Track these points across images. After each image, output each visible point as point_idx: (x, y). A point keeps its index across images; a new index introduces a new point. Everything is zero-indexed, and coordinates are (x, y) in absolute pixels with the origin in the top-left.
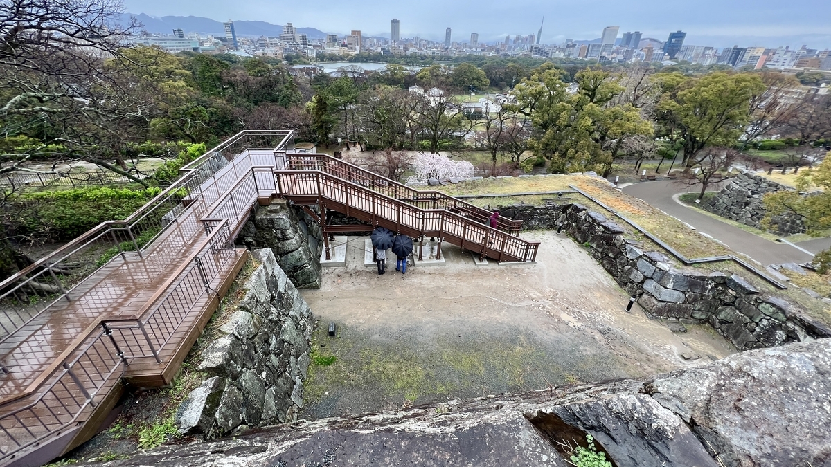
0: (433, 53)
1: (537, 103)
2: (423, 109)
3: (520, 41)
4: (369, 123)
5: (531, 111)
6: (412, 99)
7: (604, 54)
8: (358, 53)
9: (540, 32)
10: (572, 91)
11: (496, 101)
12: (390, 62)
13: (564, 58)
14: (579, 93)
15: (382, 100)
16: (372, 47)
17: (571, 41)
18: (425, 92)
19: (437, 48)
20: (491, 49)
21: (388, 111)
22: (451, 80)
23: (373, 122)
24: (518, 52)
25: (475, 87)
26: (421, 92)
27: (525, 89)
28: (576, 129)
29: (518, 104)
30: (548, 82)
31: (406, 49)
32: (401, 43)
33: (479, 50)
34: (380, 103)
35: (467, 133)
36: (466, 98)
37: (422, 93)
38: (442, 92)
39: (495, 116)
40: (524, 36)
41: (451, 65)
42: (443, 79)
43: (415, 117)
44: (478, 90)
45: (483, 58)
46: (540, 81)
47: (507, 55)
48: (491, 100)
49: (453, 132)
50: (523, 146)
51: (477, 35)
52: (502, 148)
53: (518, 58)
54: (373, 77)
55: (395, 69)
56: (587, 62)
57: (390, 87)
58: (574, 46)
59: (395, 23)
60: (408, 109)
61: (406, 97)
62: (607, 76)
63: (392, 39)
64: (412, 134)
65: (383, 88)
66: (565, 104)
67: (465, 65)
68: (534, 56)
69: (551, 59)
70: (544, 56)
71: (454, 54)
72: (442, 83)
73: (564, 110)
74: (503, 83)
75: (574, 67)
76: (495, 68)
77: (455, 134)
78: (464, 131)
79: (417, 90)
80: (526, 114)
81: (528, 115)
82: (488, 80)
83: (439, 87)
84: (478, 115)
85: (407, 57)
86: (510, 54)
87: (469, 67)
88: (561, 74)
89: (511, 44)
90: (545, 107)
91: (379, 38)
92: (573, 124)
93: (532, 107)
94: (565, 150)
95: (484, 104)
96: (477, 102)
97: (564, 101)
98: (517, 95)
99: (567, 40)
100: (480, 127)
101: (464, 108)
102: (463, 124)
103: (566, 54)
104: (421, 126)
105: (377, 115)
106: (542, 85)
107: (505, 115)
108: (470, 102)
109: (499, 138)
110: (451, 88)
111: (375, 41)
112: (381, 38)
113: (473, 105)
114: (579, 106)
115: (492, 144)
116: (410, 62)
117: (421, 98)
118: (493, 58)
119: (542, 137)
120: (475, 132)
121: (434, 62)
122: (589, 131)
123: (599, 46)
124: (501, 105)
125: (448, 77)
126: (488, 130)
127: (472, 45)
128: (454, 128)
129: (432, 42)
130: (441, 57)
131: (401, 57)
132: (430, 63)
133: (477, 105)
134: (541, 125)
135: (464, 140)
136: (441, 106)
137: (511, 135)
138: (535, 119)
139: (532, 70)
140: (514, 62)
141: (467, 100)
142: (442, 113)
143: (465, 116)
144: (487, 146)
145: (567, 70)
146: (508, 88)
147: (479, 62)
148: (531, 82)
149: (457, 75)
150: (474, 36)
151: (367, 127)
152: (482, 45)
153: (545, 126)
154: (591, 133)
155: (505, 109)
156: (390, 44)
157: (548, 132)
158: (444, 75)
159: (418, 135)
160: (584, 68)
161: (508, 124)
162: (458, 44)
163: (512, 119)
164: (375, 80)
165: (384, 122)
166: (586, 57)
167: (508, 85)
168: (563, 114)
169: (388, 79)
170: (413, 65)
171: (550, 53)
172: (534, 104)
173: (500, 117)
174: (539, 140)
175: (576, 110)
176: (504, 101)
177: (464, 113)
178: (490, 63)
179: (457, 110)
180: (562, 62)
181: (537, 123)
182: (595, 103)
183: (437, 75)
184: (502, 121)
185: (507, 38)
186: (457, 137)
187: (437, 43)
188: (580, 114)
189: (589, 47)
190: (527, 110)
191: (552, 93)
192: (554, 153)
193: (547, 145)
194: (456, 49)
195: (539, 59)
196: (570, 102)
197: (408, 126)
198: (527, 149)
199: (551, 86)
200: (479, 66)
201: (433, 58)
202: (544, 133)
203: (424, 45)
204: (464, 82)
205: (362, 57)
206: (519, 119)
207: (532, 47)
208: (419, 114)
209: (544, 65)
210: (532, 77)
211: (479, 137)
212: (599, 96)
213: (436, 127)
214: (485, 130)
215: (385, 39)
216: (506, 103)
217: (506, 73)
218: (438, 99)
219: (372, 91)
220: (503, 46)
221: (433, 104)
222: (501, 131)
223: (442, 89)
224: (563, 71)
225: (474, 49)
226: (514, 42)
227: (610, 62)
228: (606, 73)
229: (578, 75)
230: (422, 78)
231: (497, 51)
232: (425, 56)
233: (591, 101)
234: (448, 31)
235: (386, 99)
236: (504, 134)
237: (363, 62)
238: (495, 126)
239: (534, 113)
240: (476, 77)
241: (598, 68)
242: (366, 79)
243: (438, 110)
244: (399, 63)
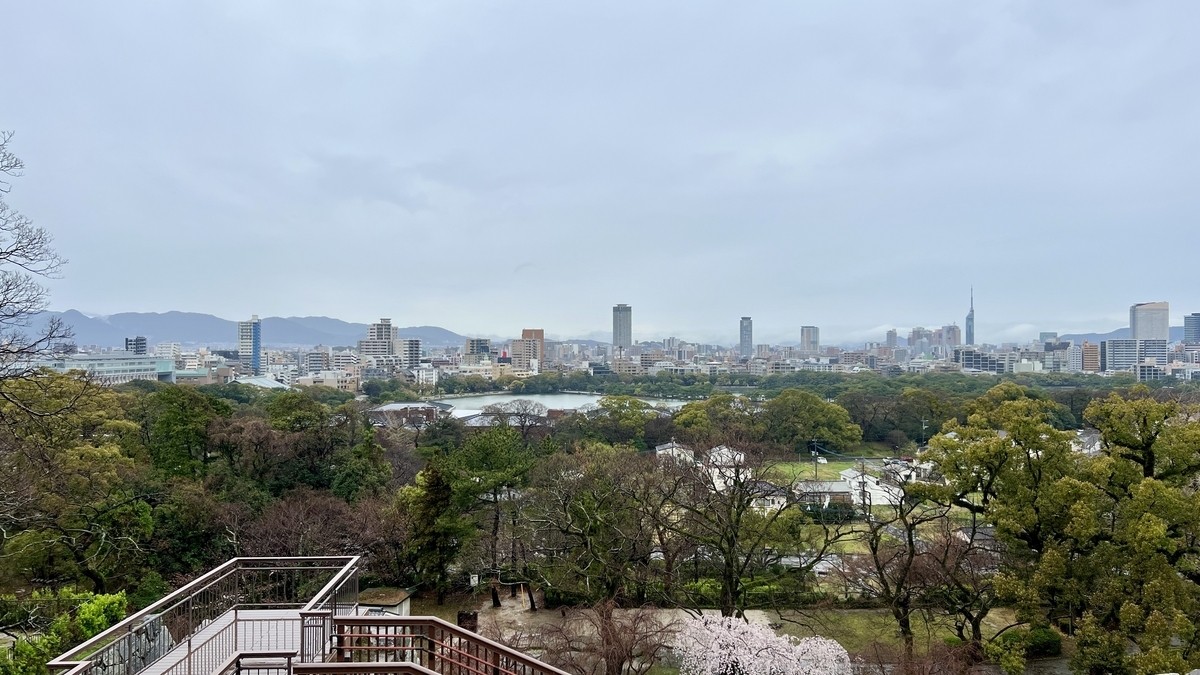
0: (713, 370)
1: (997, 480)
2: (694, 498)
3: (925, 340)
4: (554, 535)
5: (985, 501)
6: (666, 474)
7: (1148, 361)
8: (536, 373)
9: (970, 319)
10: (1086, 448)
11: (886, 478)
12: (609, 392)
13: (1046, 372)
14: (1109, 454)
15: (589, 478)
16: (568, 360)
17: (1054, 335)
18: (697, 456)
19: (721, 360)
20: (854, 357)
21: (604, 504)
22: (761, 427)
23: (566, 532)
24: (924, 363)
25: (825, 444)
26: (688, 456)
27: (958, 446)
28: (1125, 548)
29: (948, 482)
30: (1015, 428)
31: (647, 362)
32: (636, 350)
33: (825, 361)
34: (585, 484)
35: (819, 559)
36: (805, 470)
37: (689, 459)
38: (741, 457)
39: (888, 514)
40: (933, 329)
41: (757, 395)
42: (743, 427)
43: (674, 518)
44: (833, 450)
45: (838, 378)
46: (997, 427)
47: (897, 370)
48: (873, 473)
49: (780, 556)
50: (984, 596)
51: (815, 330)
52: (922, 599)
53: (927, 376)
54: (568, 423)
55: (622, 407)
56: (1108, 380)
57: (608, 447)
58: (1065, 346)
59: (622, 313)
60: (657, 499)
61: (650, 470)
62: (1170, 413)
63: (615, 344)
64: (669, 563)
65: (593, 448)
66: (1075, 481)
67: (794, 393)
68: (967, 371)
69: (1011, 376)
70: (992, 369)
71: (763, 370)
72: (739, 435)
73: (1078, 496)
74: (897, 433)
75: (1078, 392)
76: (870, 401)
77: (785, 561)
78: (810, 554)
79: (676, 452)
80: (974, 509)
81: (980, 510)
82: (858, 426)
83: (730, 445)
84: (842, 512)
85: (651, 380)
86: (904, 367)
87: (804, 398)
88: (1046, 410)
89: (903, 346)
90: (1023, 491)
91: (584, 345)
92: (1116, 534)
93: (987, 490)
94: (1109, 605)
95: (855, 484)
96: (836, 480)
97: (1071, 475)
98: (938, 461)
99: (1043, 335)
100: (852, 543)
101: (803, 495)
102: (804, 535)
103: (1049, 363)
104: (690, 542)
105: (577, 514)
106: (1003, 435)
107: (917, 511)
108: (816, 480)
109: (909, 572)
110: (764, 446)
111: (576, 349)
112: (590, 343)
113: (826, 487)
114: (1118, 487)
115: (893, 589)
116: (657, 391)
117: (688, 471)
118: (861, 378)
119: (1034, 569)
120: (840, 555)
121: (716, 388)
122: (1165, 552)
123: (1130, 344)
124: (901, 485)
125: (752, 421)
126: (874, 550)
127: (806, 351)
128: (780, 545)
129: (708, 347)
130: (733, 377)
131: (636, 381)
132: (705, 392)
133: (837, 487)
134: (1023, 536)
135: (814, 578)
136: (741, 493)
137: (943, 563)
138: (1002, 521)
139: (968, 402)
140: (918, 384)
141: (807, 475)
142: (744, 506)
143: (807, 514)
144: (880, 596)
145: (1060, 399)
146: (913, 444)
147: (827, 387)
148: (969, 429)
149: (776, 415)
150: (809, 333)
151: (549, 544)
152: (831, 350)
153: (1034, 539)
154: (1174, 558)
155: (913, 496)
156: (609, 353)
157: (1046, 556)
158: (744, 417)
159: (684, 564)
160: (1103, 395)
161: (928, 535)
162: (772, 350)
163: (936, 521)
164: (572, 431)
165: (593, 531)
166: (1103, 368)
167: (910, 437)
168: (1077, 506)
169: (605, 429)
170: (665, 397)
171: (1006, 362)
172: (990, 483)
173: (902, 517)
174: (1025, 576)
175: (1112, 496)
176: (908, 477)
177: (803, 508)
178: (857, 388)
179: (783, 500)
180: (1039, 379)
181: (1008, 531)
182: (1161, 477)
183: (726, 418)
184: (910, 528)
185: (891, 335)
186: (791, 571)
187: (720, 349)
188: (1126, 506)
189: (1102, 350)
190: (976, 498)
191: (1032, 454)
192: (1080, 616)
193: (1053, 591)
194: (768, 360)
195: (982, 378)
196: (1088, 477)
197: (657, 541)
198: (996, 602)
199: (1027, 438)
200: (829, 395)
201: (713, 380)
202: (1037, 558)
203: (691, 354)
204: (795, 433)
205: (545, 382)
206: (958, 520)
207: (957, 352)
208: (683, 511)
209: (994, 390)
210: (970, 418)
211: (852, 569)
212: (1167, 461)
213: (731, 542)
214: (867, 551)
215: (598, 344)
216: (913, 480)
217: (902, 411)
218: (731, 473)
219: (566, 456)
220: (880, 348)
221: (719, 485)
222: (913, 553)
223: (740, 449)
224: (1050, 403)
225: (813, 361)
226: (911, 341)
227: (1171, 380)
228: (1167, 405)
229: (1090, 411)
230: (687, 424)
231: (871, 361)
232: (694, 377)
233: (1148, 472)
234: (746, 325)
235: (600, 474)
236: (923, 562)
237: (545, 392)
238: (893, 541)
239: (995, 506)
240: (823, 420)
241: (1141, 394)
242: (552, 430)
243: (732, 499)
244: (631, 393)
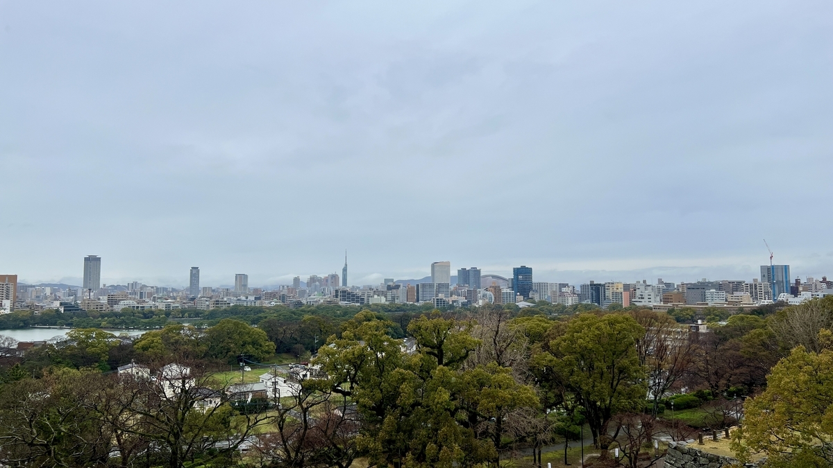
0: (168, 306)
1: (359, 373)
2: (149, 405)
3: (317, 283)
4: (20, 448)
5: (352, 388)
6: (125, 389)
7: (441, 296)
8: (8, 311)
9: (345, 270)
10: (408, 349)
11: (291, 378)
12: (78, 326)
13: (387, 303)
14: (420, 352)
15: (56, 397)
16: (40, 301)
17: (392, 280)
18: (152, 373)
19: (175, 298)
20: (271, 295)
21: (68, 418)
22: (204, 348)
23: (31, 445)
24: (317, 298)
25: (250, 357)
26: (145, 373)
27: (336, 353)
28: (429, 410)
29: (329, 377)
30: (370, 339)
31: (113, 301)
32: (104, 291)
33: (252, 298)
34: (50, 403)
35: (243, 440)
36: (236, 376)
37: (146, 375)
38: (187, 371)
39: (291, 402)
40: (322, 276)
41: (202, 324)
42: (189, 348)
43: (131, 422)
44: (256, 361)
45: (260, 310)
46: (360, 339)
47: (300, 304)
48: (282, 375)
49: (214, 442)
50: (350, 451)
51: (245, 277)
52: (312, 459)
53: (318, 307)
54: (37, 353)
55: (88, 337)
56: (420, 307)
57: (75, 371)
58: (397, 287)
59: (92, 263)
60: (115, 408)
61: (111, 387)
62: (451, 326)
63: (85, 286)
64: (125, 458)
65: (60, 372)
66: (402, 370)
67: (228, 322)
68: (342, 303)
69: (368, 306)
70: (357, 302)
71: (206, 305)
72: (186, 355)
73: (404, 380)
74: (298, 346)
75: (405, 315)
76: (282, 325)
77: (218, 445)
78: (237, 437)
79: (134, 370)
80: (345, 394)
81: (348, 394)
82: (273, 343)
83: (180, 362)
84: (261, 404)
85: (116, 315)
86: (304, 302)
87: (236, 324)
88: (388, 327)
89: (304, 287)
90: (374, 379)
91: (55, 288)
92: (424, 402)
93: (353, 381)
94: (420, 447)
95: (269, 383)
96: (257, 382)
97: (400, 366)
98: (324, 363)
99: (386, 280)
100: (266, 426)
101: (233, 395)
102: (232, 424)
103: (389, 298)
104: (144, 439)
105: (43, 429)
106: (363, 344)
107: (310, 398)
108: (243, 383)
109: (304, 442)
110: (205, 361)
111: (48, 291)
112: (62, 286)
113: (249, 387)
114: (425, 372)
115: (293, 455)
116: (121, 323)
117: (143, 386)
118: (276, 309)
119: (379, 429)
120: (258, 435)
121: (170, 320)
122: (449, 410)
123: (431, 286)
124: (300, 382)
125: (197, 343)
126: (281, 429)
127: (239, 291)
128: (215, 433)
129: (165, 289)
130: (183, 312)
131: (103, 316)
132: (160, 323)
133: (257, 387)
134: (373, 408)
135: (238, 455)
136: (186, 398)
137: (325, 432)
138: (361, 400)
139: (342, 323)
140: (313, 312)
141: (236, 380)
142: (188, 407)
143: (235, 408)
144: (284, 461)
145: (395, 320)
146: (309, 353)
147: (253, 316)
148: (343, 341)
149: (215, 338)
150: (241, 278)
151: (13, 456)
152: (256, 290)
153: (379, 410)
154: (453, 414)
155: (308, 388)
156: (79, 294)
157: (386, 420)
158: (190, 341)
159: (138, 458)
160: (417, 317)
161: (316, 414)
162: (213, 291)
163: (322, 404)
164: (41, 359)
165: (57, 441)
166: (418, 301)
167: (307, 349)
168: (403, 386)
169: (73, 356)
170: (127, 328)
171: (366, 298)
172: (355, 375)
173: (300, 404)
174: (374, 434)
175: (422, 378)
176: (305, 376)
177: (233, 404)
178: (273, 317)
179: (218, 401)
180: (384, 307)
181: (365, 406)
182: (446, 365)
183: (177, 342)
184: (305, 411)
185: (296, 280)
186: (223, 451)
187: (174, 290)
188: (430, 383)
189: (417, 289)
190: (346, 387)
191: (379, 355)
192: (405, 456)
193: (390, 442)
194: (211, 298)
195: (351, 307)
196: (409, 367)
197: (115, 442)
198: (357, 454)
199: (376, 345)
200: (254, 322)
201: (168, 314)
202: (381, 422)
203: (150, 295)
204: (229, 350)
205: (15, 319)
206: (335, 402)
207: (337, 291)
208: (139, 416)
209: (359, 315)
210: (344, 334)
211: (266, 444)
212: (449, 354)
213: (177, 436)
214: (276, 430)
215: (69, 287)
216: (308, 377)
217: (302, 331)
218: (179, 384)
219: (34, 381)
220: (290, 290)
221: (169, 393)
222: (306, 428)
223: (187, 365)
224: (389, 322)
225: (243, 298)
226: (309, 284)
227: (452, 307)
228: (449, 321)
229: (411, 326)
230: (145, 348)
231: (283, 298)
232: (152, 312)
233: (440, 362)
234: (195, 273)
235: (66, 393)
236: (313, 433)
237: (16, 327)
238: (294, 421)
239: (358, 391)
240: (249, 340)
241: (437, 315)
242: (21, 359)
243: (179, 403)
244: (98, 326)
